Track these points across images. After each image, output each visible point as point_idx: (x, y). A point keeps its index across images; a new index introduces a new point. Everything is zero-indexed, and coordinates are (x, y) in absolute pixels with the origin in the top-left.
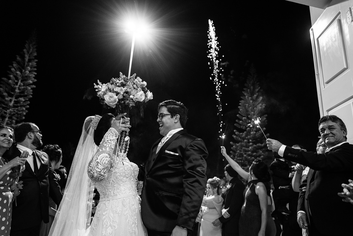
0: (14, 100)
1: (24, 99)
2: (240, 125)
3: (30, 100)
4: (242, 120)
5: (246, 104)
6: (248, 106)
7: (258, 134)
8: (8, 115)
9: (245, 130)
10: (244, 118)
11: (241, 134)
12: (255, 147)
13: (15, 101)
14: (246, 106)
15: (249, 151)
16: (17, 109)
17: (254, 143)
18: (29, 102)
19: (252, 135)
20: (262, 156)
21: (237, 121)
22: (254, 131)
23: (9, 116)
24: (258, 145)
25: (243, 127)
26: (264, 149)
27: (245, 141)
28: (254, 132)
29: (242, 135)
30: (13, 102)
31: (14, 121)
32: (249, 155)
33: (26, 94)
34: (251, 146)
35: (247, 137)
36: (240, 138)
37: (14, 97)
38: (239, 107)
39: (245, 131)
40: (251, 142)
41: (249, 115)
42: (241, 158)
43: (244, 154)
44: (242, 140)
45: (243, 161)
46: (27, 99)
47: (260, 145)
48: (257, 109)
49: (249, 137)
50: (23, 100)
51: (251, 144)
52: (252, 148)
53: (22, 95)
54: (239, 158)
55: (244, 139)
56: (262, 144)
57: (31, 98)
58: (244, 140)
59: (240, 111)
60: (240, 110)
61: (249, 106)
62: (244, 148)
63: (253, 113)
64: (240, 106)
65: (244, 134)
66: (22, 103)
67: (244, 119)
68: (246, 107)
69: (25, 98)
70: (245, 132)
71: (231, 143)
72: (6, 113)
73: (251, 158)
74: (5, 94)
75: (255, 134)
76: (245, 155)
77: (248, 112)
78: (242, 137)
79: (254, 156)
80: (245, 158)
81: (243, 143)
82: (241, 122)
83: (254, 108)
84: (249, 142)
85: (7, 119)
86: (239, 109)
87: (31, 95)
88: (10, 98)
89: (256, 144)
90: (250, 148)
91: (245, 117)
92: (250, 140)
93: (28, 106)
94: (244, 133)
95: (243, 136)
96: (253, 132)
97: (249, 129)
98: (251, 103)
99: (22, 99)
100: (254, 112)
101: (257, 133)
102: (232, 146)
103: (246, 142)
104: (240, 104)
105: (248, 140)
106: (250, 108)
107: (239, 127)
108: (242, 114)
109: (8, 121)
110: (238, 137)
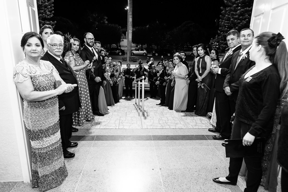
12: (242, 11)
15: (236, 15)
24: (245, 9)
27: (234, 5)
32: (236, 19)
34: (239, 10)
35: (236, 2)
36: (231, 3)
40: (239, 6)
42: (228, 22)
43: (231, 17)
44: (232, 5)
47: (248, 8)
49: (238, 1)
51: (239, 8)
52: (240, 12)
54: (226, 22)
55: (233, 3)
62: (232, 12)
71: (222, 8)
73: (237, 21)
76: (232, 19)
79: (240, 20)
80: (232, 21)
81: (232, 8)
84: (238, 6)
89: (243, 8)
95: (233, 1)
102: (222, 10)
103: (235, 7)
105: (238, 4)
110: (228, 2)
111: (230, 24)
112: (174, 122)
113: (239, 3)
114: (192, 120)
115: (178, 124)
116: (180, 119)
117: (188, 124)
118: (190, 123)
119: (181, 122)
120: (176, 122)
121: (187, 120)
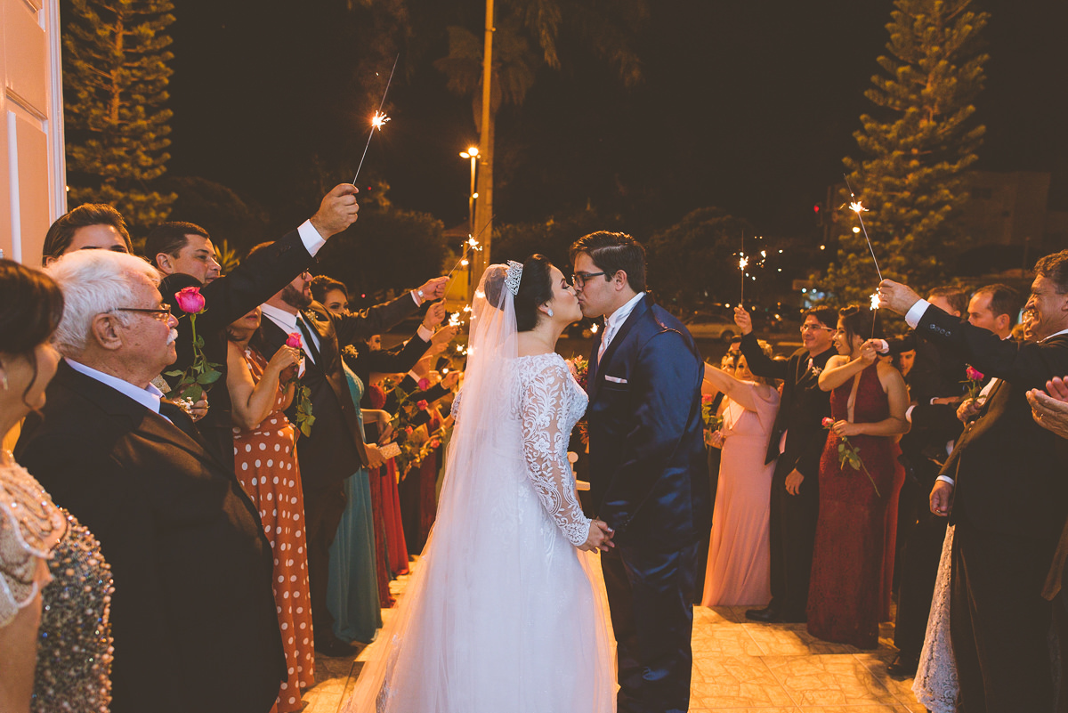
0: (121, 35)
1: (152, 28)
2: (885, 93)
3: (170, 30)
4: (893, 78)
5: (918, 13)
6: (923, 21)
7: (944, 127)
8: (116, 87)
9: (900, 115)
10: (901, 69)
11: (884, 127)
12: (927, 176)
13: (124, 36)
14: (915, 20)
15: (904, 189)
16: (136, 64)
17: (926, 161)
18: (169, 40)
19: (922, 131)
20: (948, 208)
21: (875, 79)
22: (931, 115)
23: (120, 90)
24: (939, 166)
25: (893, 104)
26: (957, 182)
27: (897, 153)
28: (932, 123)
29: (887, 132)
30: (120, 43)
31: (140, 109)
32: (903, 203)
33: (154, 8)
34: (914, 170)
35: (902, 142)
36: (880, 143)
37: (119, 23)
38: (889, 25)
39: (899, 118)
40: (914, 157)
41: (923, 55)
43: (885, 198)
44: (886, 151)
45: (878, 224)
46: (162, 28)
47: (946, 166)
48: (954, 32)
49: (911, 139)
50: (152, 33)
51: (914, 163)
52: (916, 177)
53: (142, 12)
55: (891, 146)
56: (955, 163)
57: (174, 22)
58: (891, 151)
59: (891, 41)
60: (893, 36)
61: (929, 20)
62: (887, 179)
63: (936, 49)
64: (892, 20)
65: (894, 127)
66: (148, 42)
67: (904, 73)
68: (916, 24)
69: (155, 23)
70: (899, 122)
71: (847, 160)
72: (108, 81)
73: (908, 211)
74: (90, 15)
75: (934, 129)
76: (888, 205)
77: (920, 44)
78: (886, 139)
79: (919, 207)
80: (889, 211)
81: (885, 163)
82: (888, 84)
83: (943, 31)
84: (908, 157)
85: (116, 102)
86: (887, 34)
87: (171, 12)
88: (109, 28)
89: (930, 166)
90: (911, 177)
91: (904, 63)
92: (915, 151)
93: (171, 55)
94: (893, 123)
95: (890, 136)
96: (929, 121)
97: (914, 113)
98: (937, 9)
99: (146, 30)
100: (942, 45)
101: (942, 124)
102: (849, 171)
103: (897, 158)
104: (894, 13)
105: (907, 148)
106: (931, 29)
107: (881, 104)
108: (897, 54)
109: (121, 107)
110: (871, 139)
111: (882, 222)
112: (733, 694)
113: (914, 145)
114: (817, 675)
115: (758, 704)
116: (758, 674)
117: (806, 704)
118: (815, 695)
119: (768, 690)
120: (742, 694)
121: (792, 676)
